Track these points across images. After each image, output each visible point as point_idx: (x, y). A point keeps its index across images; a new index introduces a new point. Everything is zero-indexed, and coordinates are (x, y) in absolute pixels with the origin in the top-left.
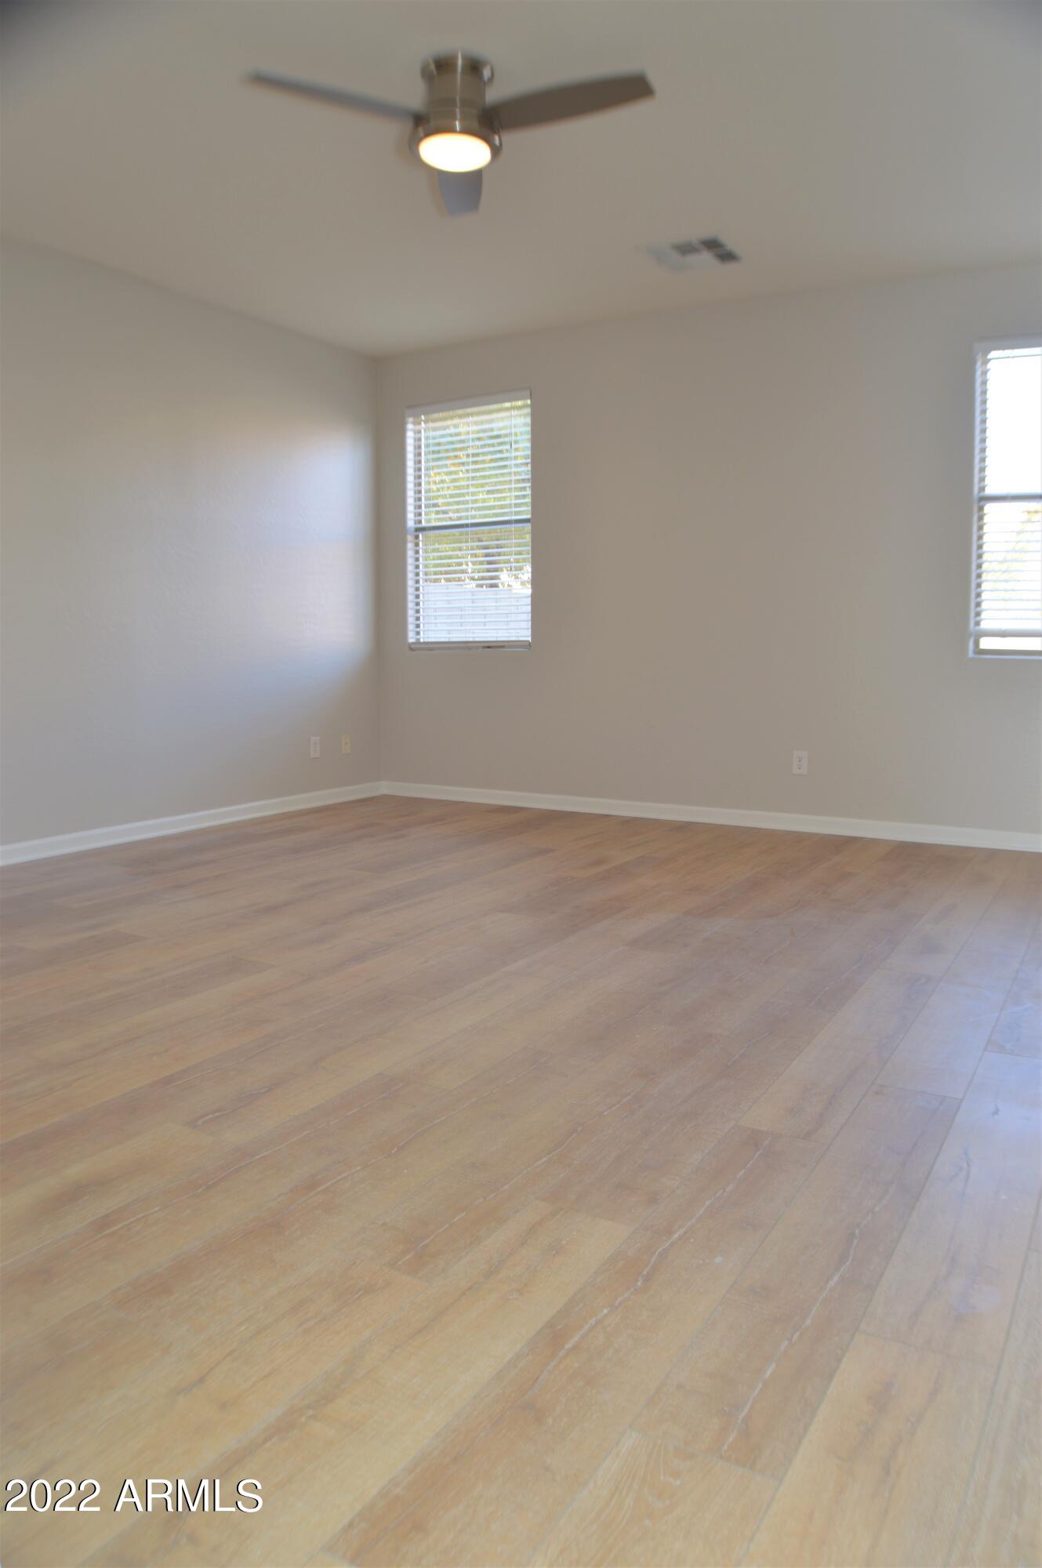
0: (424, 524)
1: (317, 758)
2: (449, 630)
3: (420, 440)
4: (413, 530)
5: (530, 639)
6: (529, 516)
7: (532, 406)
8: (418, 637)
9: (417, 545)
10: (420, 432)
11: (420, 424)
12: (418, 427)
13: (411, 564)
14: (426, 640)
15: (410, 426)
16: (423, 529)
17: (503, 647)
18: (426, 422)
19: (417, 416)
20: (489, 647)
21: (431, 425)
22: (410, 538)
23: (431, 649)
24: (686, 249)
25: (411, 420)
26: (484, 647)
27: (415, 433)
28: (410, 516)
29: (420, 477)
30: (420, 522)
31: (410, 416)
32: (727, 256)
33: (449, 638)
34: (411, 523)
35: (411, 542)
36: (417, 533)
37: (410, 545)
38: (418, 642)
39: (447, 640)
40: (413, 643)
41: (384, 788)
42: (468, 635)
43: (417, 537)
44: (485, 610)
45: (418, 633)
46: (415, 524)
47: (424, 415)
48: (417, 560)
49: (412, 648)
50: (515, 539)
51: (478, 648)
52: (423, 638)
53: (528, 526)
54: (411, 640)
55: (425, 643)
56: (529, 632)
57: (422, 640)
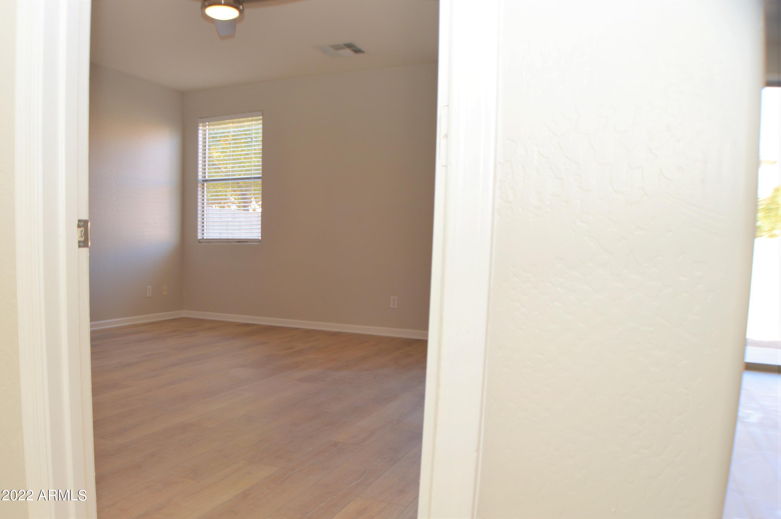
0: (207, 178)
1: (150, 297)
2: (221, 233)
3: (205, 135)
4: (201, 181)
5: (260, 238)
6: (260, 176)
7: (263, 120)
8: (203, 236)
9: (203, 189)
10: (205, 131)
11: (205, 127)
12: (205, 128)
13: (200, 199)
14: (207, 238)
15: (200, 128)
16: (207, 181)
17: (247, 242)
18: (209, 125)
19: (204, 122)
20: (239, 242)
21: (211, 127)
22: (200, 185)
23: (210, 242)
24: (337, 47)
25: (201, 124)
26: (237, 242)
27: (203, 131)
28: (200, 174)
29: (205, 150)
30: (205, 177)
31: (201, 123)
32: (357, 51)
33: (220, 237)
34: (200, 178)
35: (200, 187)
36: (203, 183)
37: (200, 189)
38: (203, 239)
39: (219, 238)
40: (200, 239)
41: (185, 313)
42: (229, 236)
43: (203, 185)
44: (240, 223)
45: (203, 234)
46: (203, 178)
47: (208, 122)
48: (203, 196)
49: (200, 241)
50: (253, 187)
51: (234, 242)
52: (206, 237)
53: (260, 181)
54: (199, 238)
55: (206, 239)
56: (260, 235)
57: (205, 238)
